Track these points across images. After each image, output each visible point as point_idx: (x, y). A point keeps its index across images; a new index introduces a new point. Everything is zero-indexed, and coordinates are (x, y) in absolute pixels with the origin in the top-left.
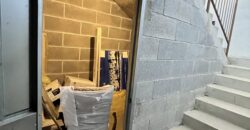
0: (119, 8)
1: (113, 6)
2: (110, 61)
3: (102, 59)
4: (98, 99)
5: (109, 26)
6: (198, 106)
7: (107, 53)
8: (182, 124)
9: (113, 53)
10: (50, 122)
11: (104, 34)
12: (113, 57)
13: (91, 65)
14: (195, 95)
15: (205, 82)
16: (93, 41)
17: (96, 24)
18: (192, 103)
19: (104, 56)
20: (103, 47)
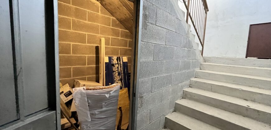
0: (118, 22)
1: (113, 20)
2: (113, 65)
3: (106, 63)
4: (107, 96)
5: (110, 37)
6: (185, 96)
7: (110, 58)
8: (175, 111)
9: (115, 58)
10: (65, 121)
11: (107, 43)
12: (115, 61)
13: (97, 69)
14: (182, 87)
15: (189, 76)
16: (97, 49)
17: (99, 35)
18: (180, 94)
19: (107, 61)
20: (106, 54)
